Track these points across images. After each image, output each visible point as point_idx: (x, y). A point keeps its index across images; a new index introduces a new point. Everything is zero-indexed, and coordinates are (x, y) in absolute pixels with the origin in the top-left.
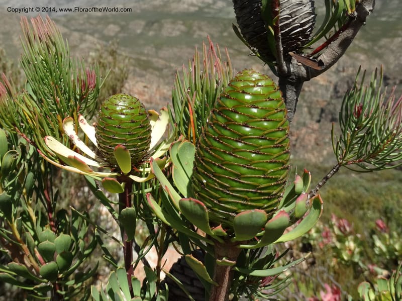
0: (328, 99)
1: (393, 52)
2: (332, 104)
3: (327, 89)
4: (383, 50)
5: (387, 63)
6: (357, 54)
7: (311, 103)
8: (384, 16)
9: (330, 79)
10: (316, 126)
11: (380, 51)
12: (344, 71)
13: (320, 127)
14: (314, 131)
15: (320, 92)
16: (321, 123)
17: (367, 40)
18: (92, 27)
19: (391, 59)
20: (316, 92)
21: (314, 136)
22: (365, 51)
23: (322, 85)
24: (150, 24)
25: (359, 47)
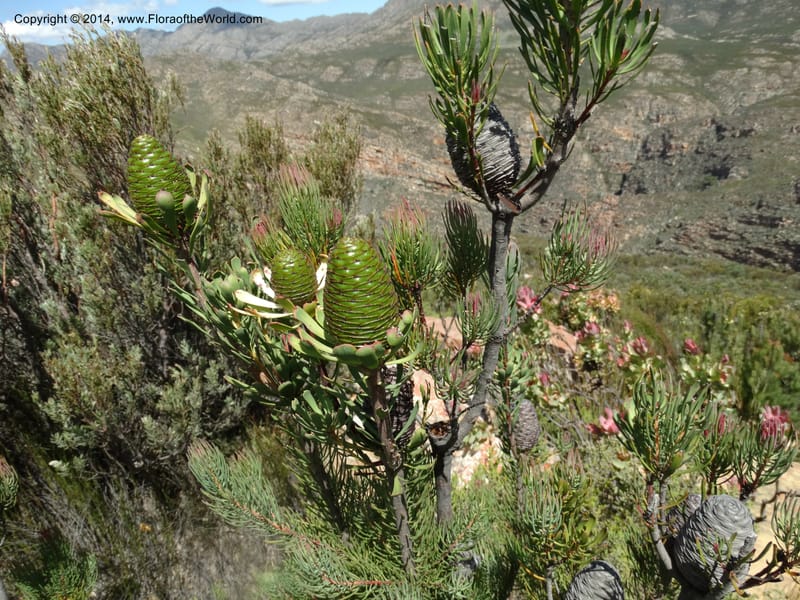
0: (634, 162)
1: (732, 89)
2: (640, 168)
3: (632, 147)
4: (718, 87)
5: (722, 107)
6: (678, 95)
7: (609, 167)
8: (722, 37)
9: (637, 132)
10: (615, 200)
11: (713, 90)
12: (658, 121)
13: (621, 202)
14: (612, 207)
15: (622, 151)
16: (622, 196)
17: (694, 75)
18: (305, 70)
19: (730, 100)
20: (616, 152)
21: (612, 213)
22: (690, 90)
23: (626, 141)
24: (383, 63)
25: (682, 84)
